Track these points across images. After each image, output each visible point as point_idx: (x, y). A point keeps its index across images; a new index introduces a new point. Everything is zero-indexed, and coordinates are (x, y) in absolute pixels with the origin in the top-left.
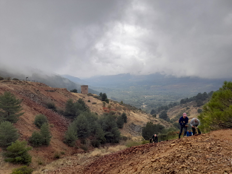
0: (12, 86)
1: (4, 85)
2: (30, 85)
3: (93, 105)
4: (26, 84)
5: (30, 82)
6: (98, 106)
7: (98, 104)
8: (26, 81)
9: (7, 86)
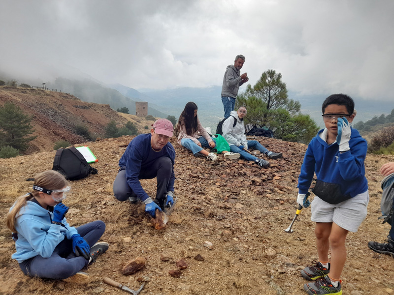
0: (19, 95)
1: (5, 93)
2: (48, 95)
4: (42, 93)
5: (49, 91)
8: (42, 89)
9: (10, 95)
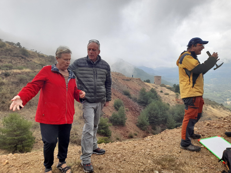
3: (166, 96)
6: (171, 97)
7: (170, 95)
